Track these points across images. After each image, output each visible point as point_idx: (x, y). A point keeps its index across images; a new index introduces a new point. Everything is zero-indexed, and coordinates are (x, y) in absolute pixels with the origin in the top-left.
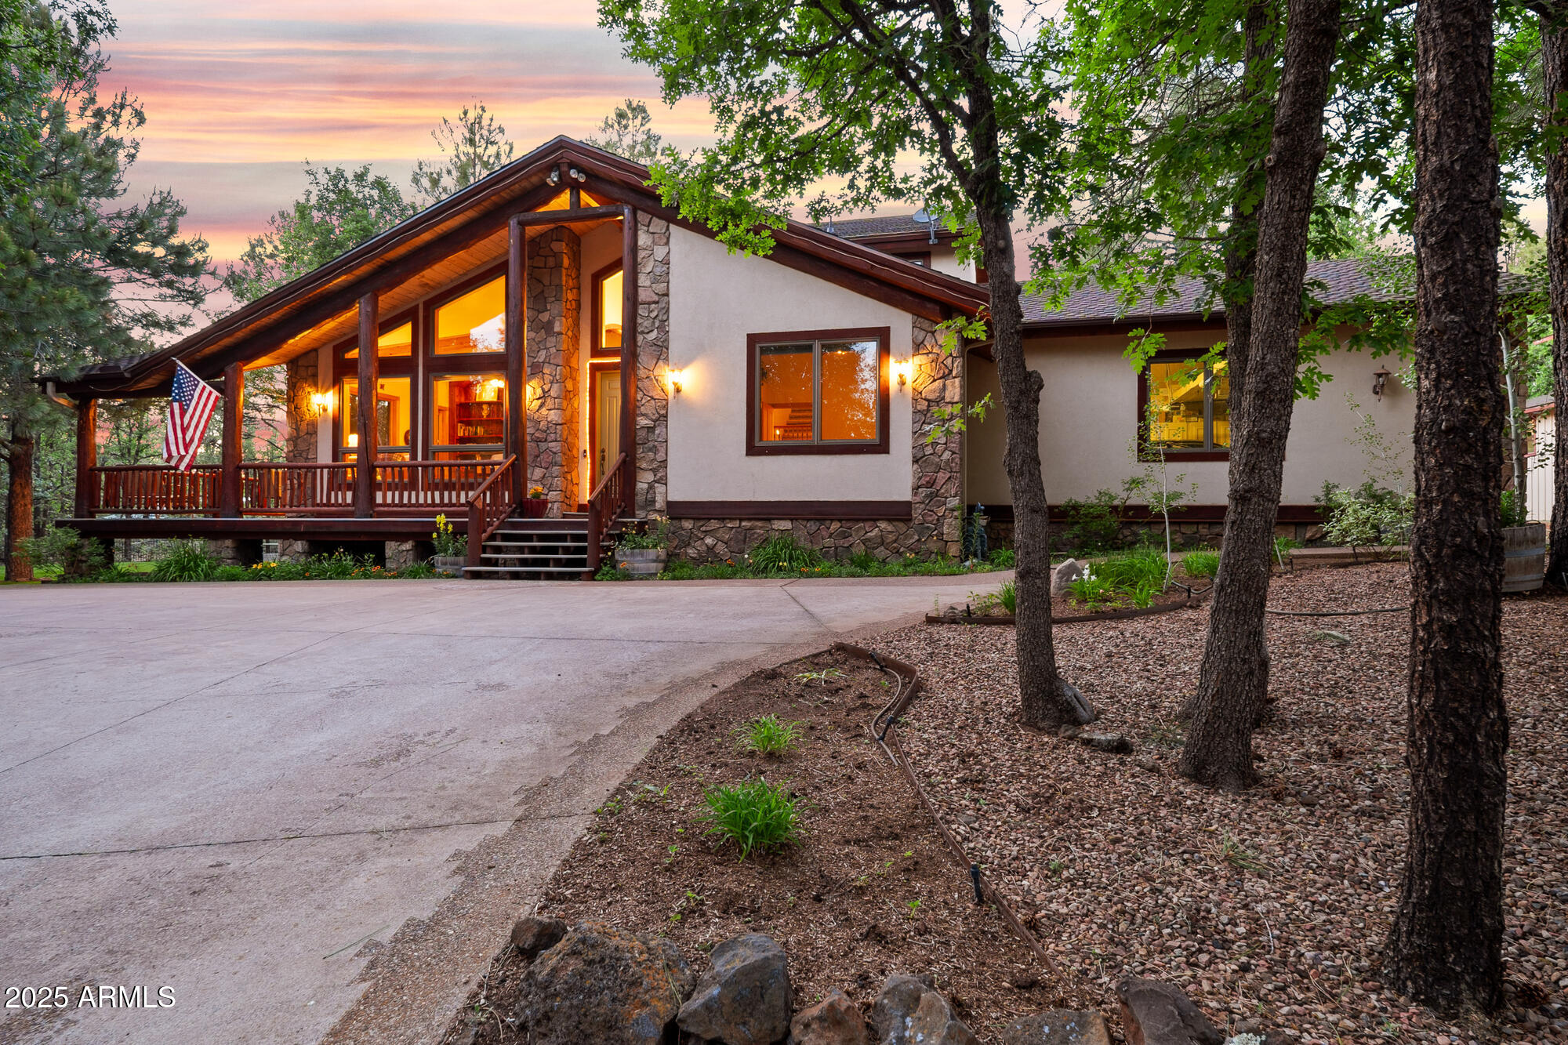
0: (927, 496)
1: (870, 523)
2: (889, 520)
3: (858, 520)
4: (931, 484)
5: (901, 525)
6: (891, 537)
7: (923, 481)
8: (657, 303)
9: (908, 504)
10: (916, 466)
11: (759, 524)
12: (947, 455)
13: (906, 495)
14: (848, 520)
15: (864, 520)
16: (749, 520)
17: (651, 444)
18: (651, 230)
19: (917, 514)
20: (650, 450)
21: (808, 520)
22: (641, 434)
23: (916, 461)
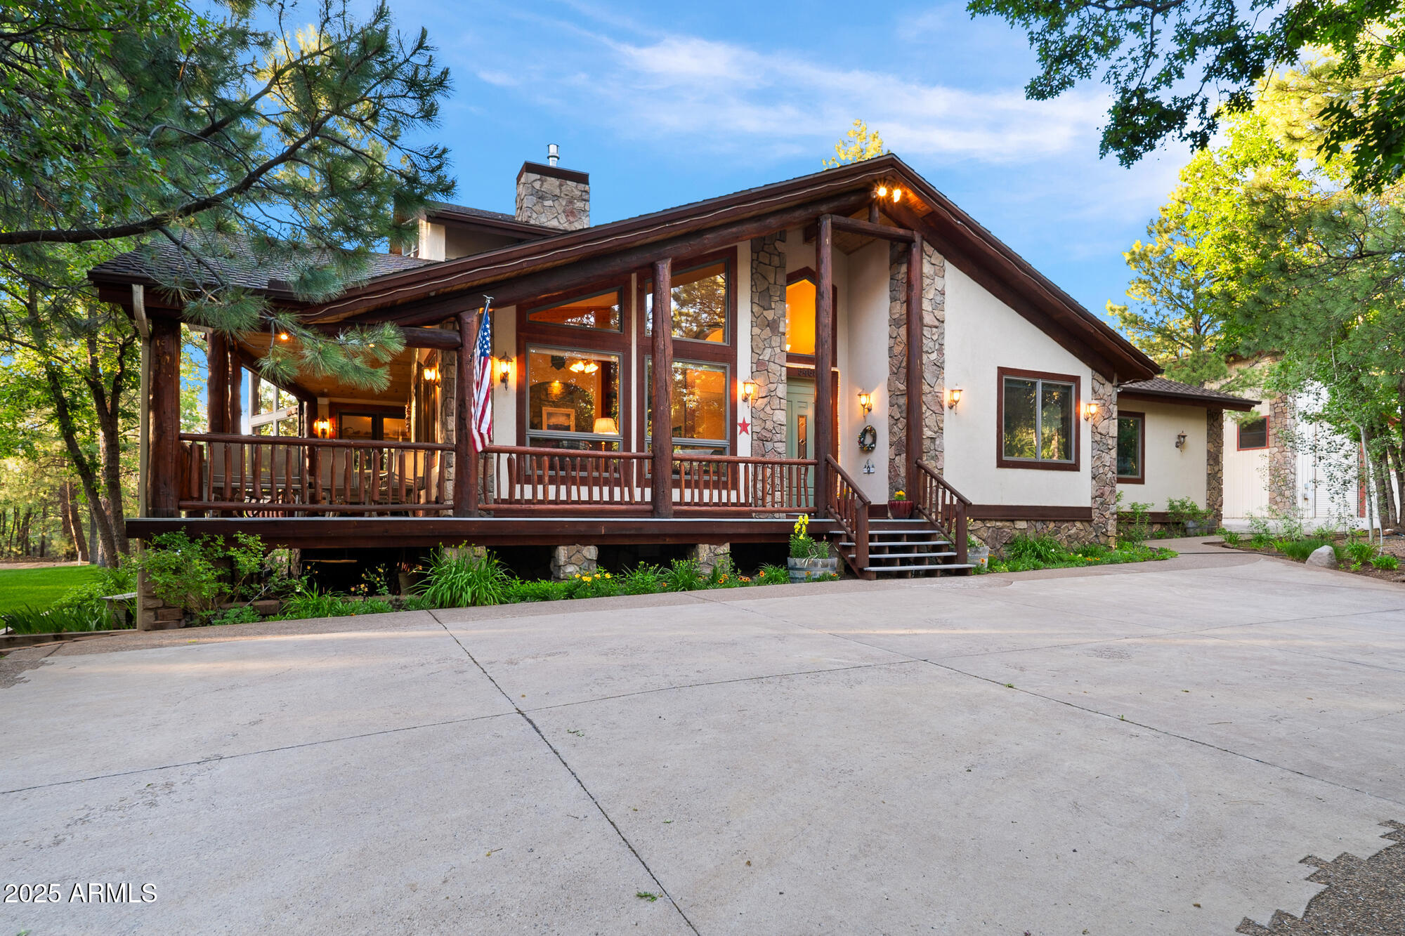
0: (1101, 503)
1: (1071, 523)
2: (1081, 521)
3: (1064, 521)
4: (1102, 495)
5: (1086, 524)
6: (1082, 534)
7: (1098, 493)
8: (936, 327)
9: (1090, 509)
10: (1094, 482)
11: (1008, 524)
12: (1110, 475)
13: (1087, 503)
14: (1059, 521)
15: (1067, 521)
16: (1001, 521)
17: (933, 453)
18: (933, 262)
19: (1095, 514)
20: (932, 458)
21: (1037, 521)
22: (927, 443)
23: (1093, 478)
